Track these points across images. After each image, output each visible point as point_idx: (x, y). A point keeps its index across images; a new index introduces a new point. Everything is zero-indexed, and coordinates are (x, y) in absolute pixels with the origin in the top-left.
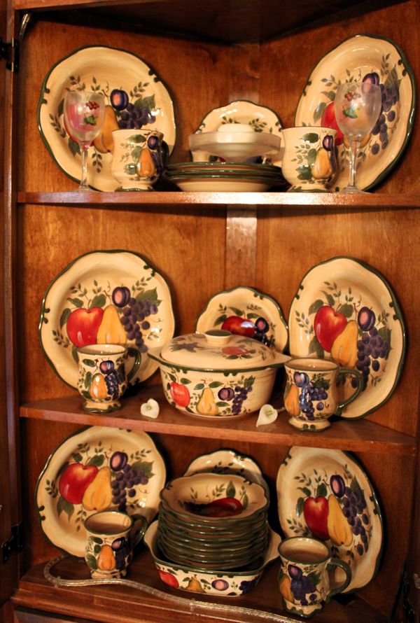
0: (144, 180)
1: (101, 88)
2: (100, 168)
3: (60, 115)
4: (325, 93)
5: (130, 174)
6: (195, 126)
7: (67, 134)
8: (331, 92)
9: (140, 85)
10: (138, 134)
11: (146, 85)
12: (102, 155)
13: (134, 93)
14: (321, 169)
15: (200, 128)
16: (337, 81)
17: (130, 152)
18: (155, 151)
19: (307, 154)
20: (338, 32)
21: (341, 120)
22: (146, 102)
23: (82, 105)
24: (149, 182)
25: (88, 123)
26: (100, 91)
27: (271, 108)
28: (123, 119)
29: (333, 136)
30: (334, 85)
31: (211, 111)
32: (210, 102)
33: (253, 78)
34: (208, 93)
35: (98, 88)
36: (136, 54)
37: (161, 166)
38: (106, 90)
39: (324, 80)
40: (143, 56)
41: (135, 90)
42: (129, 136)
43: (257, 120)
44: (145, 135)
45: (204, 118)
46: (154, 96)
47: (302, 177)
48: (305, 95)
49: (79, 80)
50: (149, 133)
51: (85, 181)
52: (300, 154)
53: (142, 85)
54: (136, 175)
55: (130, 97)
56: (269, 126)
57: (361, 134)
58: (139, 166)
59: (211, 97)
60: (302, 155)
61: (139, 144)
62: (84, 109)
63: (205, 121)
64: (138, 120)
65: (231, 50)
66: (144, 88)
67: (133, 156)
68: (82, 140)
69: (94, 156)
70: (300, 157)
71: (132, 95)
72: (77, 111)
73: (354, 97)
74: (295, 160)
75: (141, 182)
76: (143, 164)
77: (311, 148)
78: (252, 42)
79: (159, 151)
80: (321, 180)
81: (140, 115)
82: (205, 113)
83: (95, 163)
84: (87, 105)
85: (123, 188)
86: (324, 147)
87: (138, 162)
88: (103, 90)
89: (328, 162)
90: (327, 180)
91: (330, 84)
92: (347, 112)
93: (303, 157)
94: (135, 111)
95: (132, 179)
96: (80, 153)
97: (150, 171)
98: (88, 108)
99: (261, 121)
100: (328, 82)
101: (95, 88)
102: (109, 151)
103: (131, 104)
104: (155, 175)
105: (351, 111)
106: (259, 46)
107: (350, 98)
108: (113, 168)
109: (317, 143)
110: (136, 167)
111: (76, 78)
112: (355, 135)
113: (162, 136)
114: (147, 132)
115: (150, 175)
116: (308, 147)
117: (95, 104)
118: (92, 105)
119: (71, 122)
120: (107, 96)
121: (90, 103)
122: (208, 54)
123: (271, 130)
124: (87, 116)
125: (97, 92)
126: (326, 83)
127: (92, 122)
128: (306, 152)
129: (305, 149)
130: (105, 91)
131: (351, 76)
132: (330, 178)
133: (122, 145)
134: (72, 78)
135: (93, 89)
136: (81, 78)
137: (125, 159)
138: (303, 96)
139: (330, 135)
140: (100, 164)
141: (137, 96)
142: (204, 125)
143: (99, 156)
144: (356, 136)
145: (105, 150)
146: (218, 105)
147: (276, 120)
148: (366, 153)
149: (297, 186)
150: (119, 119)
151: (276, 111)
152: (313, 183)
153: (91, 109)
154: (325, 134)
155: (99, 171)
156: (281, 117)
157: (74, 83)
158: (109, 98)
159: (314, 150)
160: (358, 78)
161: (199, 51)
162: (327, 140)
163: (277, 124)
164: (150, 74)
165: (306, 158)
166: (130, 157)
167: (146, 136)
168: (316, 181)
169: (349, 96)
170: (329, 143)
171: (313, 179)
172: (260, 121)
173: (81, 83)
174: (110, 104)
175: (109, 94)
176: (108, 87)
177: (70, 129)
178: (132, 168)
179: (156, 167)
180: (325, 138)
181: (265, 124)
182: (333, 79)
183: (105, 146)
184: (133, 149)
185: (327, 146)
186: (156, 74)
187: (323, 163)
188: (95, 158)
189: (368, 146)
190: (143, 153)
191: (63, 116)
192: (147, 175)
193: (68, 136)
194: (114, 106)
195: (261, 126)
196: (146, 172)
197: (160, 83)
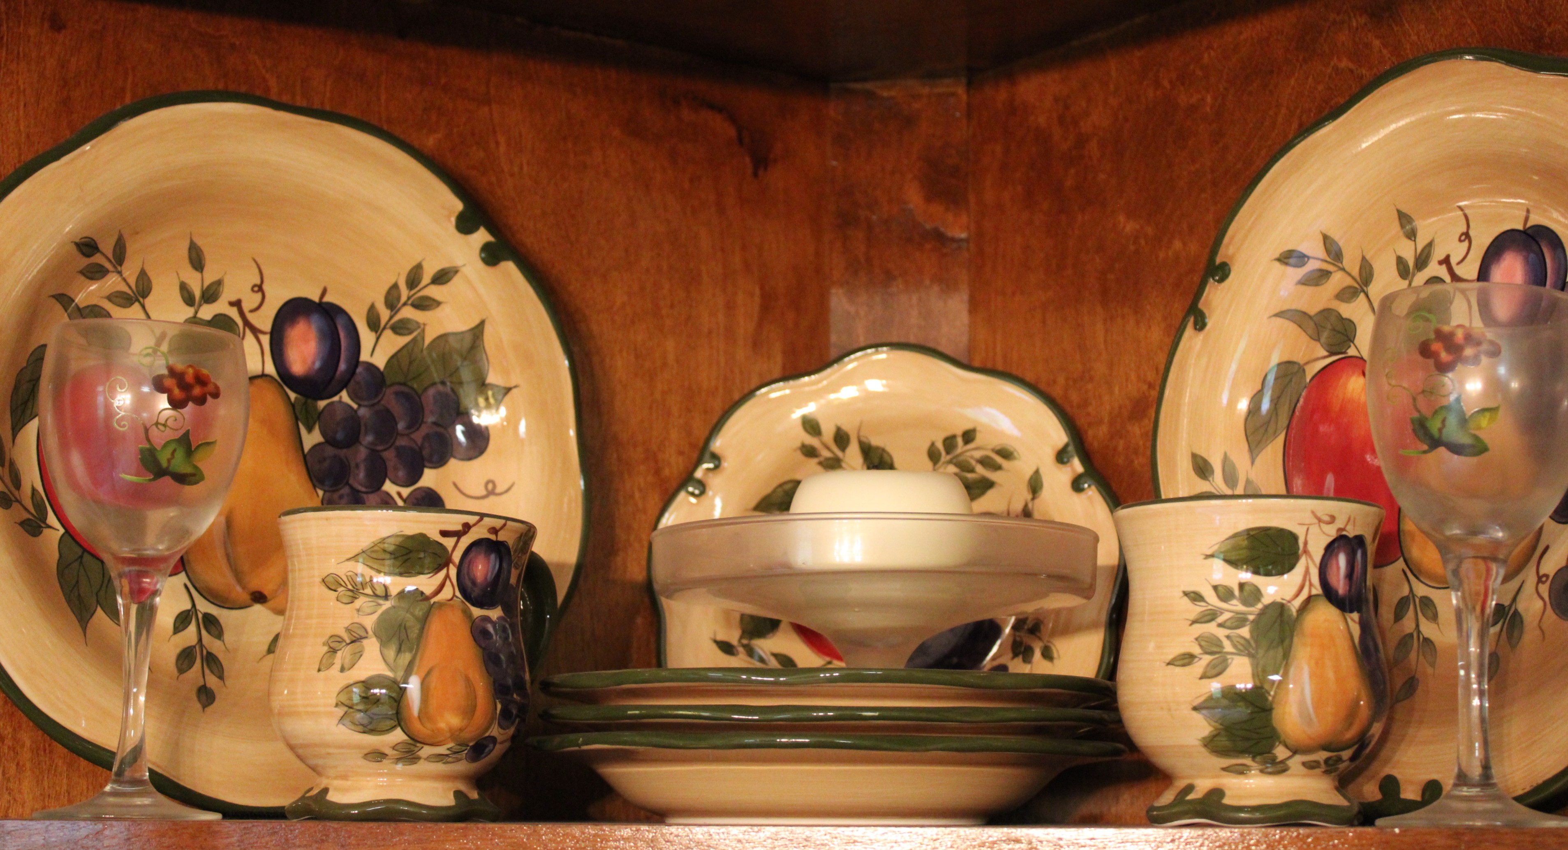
0: (440, 758)
1: (228, 294)
2: (212, 681)
3: (17, 426)
4: (1299, 317)
5: (370, 729)
6: (674, 464)
7: (52, 519)
8: (1327, 313)
9: (413, 280)
10: (411, 529)
11: (442, 277)
12: (223, 615)
13: (384, 314)
14: (1318, 703)
15: (699, 474)
16: (1352, 263)
17: (369, 622)
18: (495, 614)
19: (1245, 632)
20: (1343, 37)
21: (1403, 464)
22: (444, 359)
23: (136, 384)
24: (463, 766)
25: (160, 472)
26: (221, 307)
27: (1029, 377)
28: (330, 440)
29: (1368, 539)
30: (1338, 280)
31: (748, 395)
32: (741, 353)
33: (939, 238)
34: (730, 307)
35: (210, 295)
36: (397, 131)
37: (519, 685)
38: (250, 301)
39: (1289, 258)
40: (430, 142)
41: (392, 301)
42: (365, 542)
43: (969, 436)
44: (445, 534)
45: (716, 428)
46: (478, 331)
47: (1224, 741)
48: (1200, 325)
49: (119, 256)
50: (467, 527)
51: (137, 752)
52: (1211, 628)
53: (426, 279)
54: (398, 735)
55: (366, 337)
56: (1024, 467)
57: (1504, 526)
58: (413, 686)
59: (745, 326)
60: (1221, 633)
61: (410, 584)
62: (141, 403)
63: (718, 444)
64: (402, 442)
65: (834, 110)
66: (434, 292)
67: (384, 643)
68: (126, 551)
69: (182, 621)
70: (1211, 645)
71: (374, 324)
72: (110, 412)
73: (1468, 352)
74: (1187, 659)
75: (422, 767)
76: (434, 679)
77: (1266, 600)
78: (932, 76)
79: (509, 609)
80: (1322, 756)
81: (415, 421)
82: (718, 405)
83: (186, 657)
84: (159, 386)
85: (334, 797)
86: (1329, 593)
87: (409, 671)
88: (237, 304)
89: (1348, 663)
90: (1346, 754)
91: (1320, 277)
92: (1434, 426)
93: (1228, 647)
94: (390, 400)
95: (377, 756)
96: (113, 614)
97: (469, 711)
98: (162, 402)
99: (985, 443)
100: (1312, 265)
101: (197, 294)
102: (259, 598)
103: (370, 367)
104: (495, 731)
105: (1452, 421)
106: (961, 91)
107: (1444, 356)
108: (283, 695)
109: (1293, 578)
110: (398, 696)
111: (107, 246)
112: (1474, 533)
113: (528, 533)
114: (454, 522)
115: (471, 734)
116: (1250, 594)
117: (201, 380)
118: (184, 386)
119: (76, 460)
120: (255, 331)
121: (172, 372)
122: (732, 132)
123: (1035, 485)
124: (159, 437)
125: (207, 312)
126: (1299, 273)
127: (179, 464)
128: (1240, 621)
129: (1236, 605)
130: (246, 306)
131: (1421, 243)
132: (1361, 741)
133: (331, 583)
134: (88, 247)
135: (188, 299)
136: (131, 248)
137: (343, 655)
138: (1189, 331)
139: (1351, 532)
140: (211, 661)
141: (400, 328)
142: (716, 458)
143: (211, 623)
144: (1481, 539)
145: (239, 593)
146: (777, 369)
147: (1059, 436)
148: (1521, 606)
149: (1203, 785)
150: (312, 439)
151: (1057, 392)
152: (1279, 768)
153: (175, 404)
154: (1331, 532)
155: (206, 696)
156: (1081, 422)
157: (95, 273)
158: (266, 340)
159: (1280, 608)
160: (1457, 251)
161: (687, 114)
162: (1342, 560)
163: (1061, 457)
164: (465, 225)
165: (1245, 648)
166: (371, 646)
167: (448, 543)
168: (1296, 762)
169: (1436, 346)
170: (1350, 575)
171: (1281, 752)
172: (979, 440)
173: (131, 271)
174: (270, 369)
175: (264, 320)
176: (259, 288)
177: (67, 498)
178: (377, 700)
179: (500, 690)
180: (1330, 549)
181: (1006, 454)
182: (1334, 251)
183: (239, 576)
184: (387, 605)
185: (1340, 585)
186: (492, 229)
187: (1330, 674)
188: (190, 634)
189: (1529, 576)
190: (435, 626)
191: (33, 426)
192: (454, 734)
193: (55, 531)
194: (286, 377)
195: (986, 462)
196: (451, 720)
197: (509, 267)
